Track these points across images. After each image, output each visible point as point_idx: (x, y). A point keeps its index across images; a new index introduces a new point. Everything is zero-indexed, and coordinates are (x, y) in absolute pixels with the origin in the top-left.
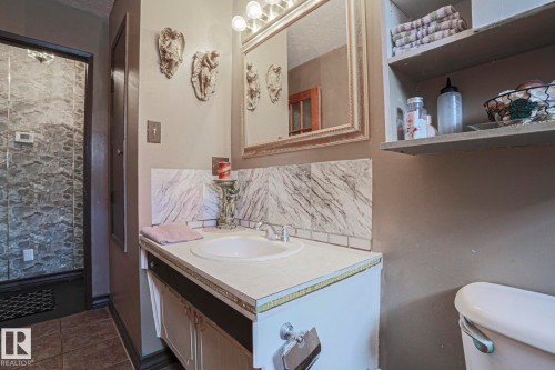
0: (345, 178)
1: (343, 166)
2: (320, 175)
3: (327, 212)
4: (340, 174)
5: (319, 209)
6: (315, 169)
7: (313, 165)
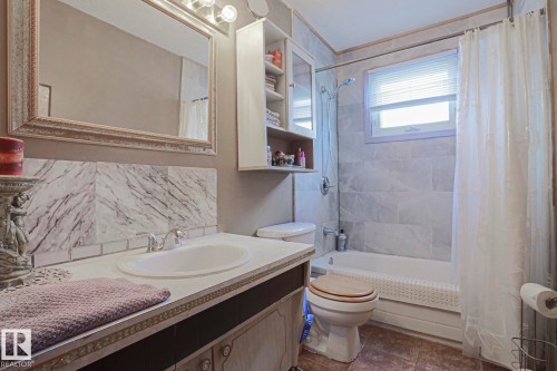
0: (199, 182)
1: (199, 172)
2: (178, 179)
3: (184, 212)
4: (195, 179)
5: (177, 210)
6: (172, 172)
7: (170, 168)
